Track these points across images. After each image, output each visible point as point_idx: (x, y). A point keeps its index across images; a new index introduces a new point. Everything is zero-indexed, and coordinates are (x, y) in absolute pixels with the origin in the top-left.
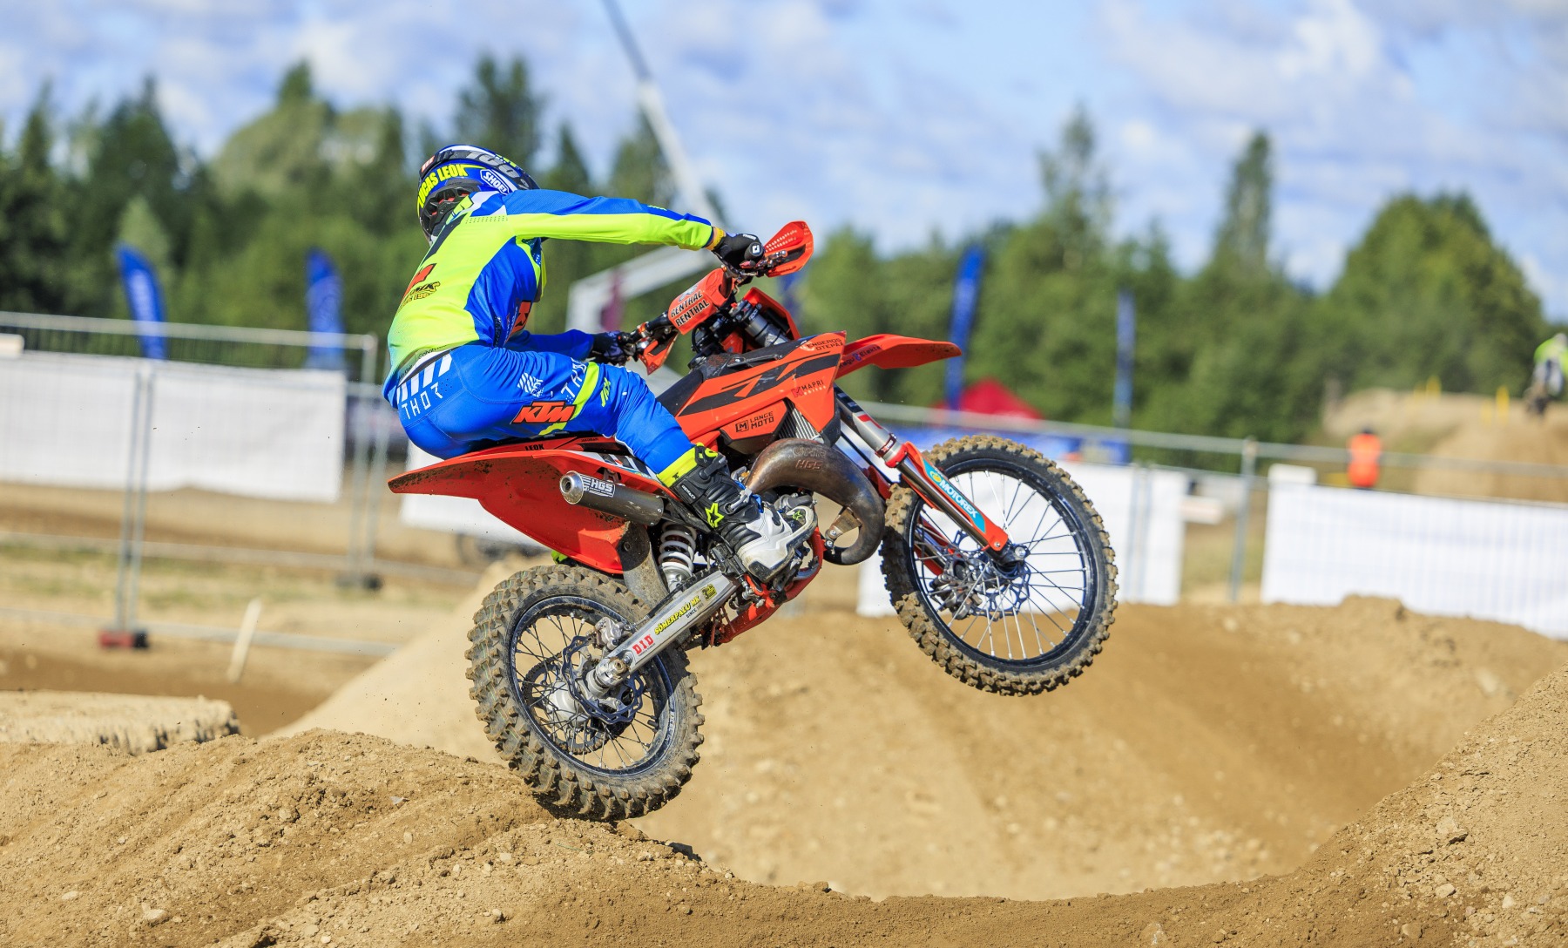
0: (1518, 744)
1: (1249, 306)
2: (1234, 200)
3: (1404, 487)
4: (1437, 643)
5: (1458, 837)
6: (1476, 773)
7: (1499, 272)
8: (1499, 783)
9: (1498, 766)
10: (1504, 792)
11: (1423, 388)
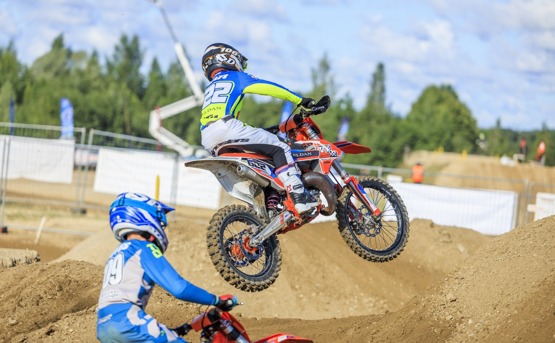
0: (474, 269)
1: (379, 122)
2: (373, 86)
3: (431, 183)
4: (444, 235)
5: (453, 300)
6: (460, 278)
7: (463, 111)
8: (467, 281)
9: (467, 276)
10: (469, 285)
11: (438, 150)
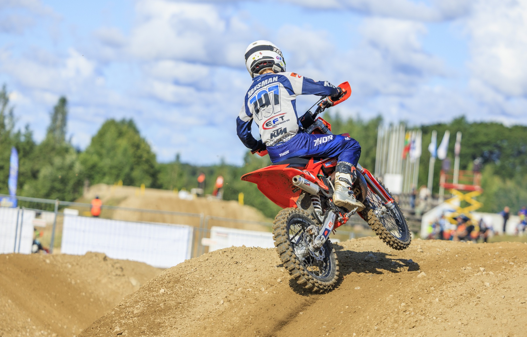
2: (54, 119)
3: (109, 217)
4: (117, 268)
5: (120, 333)
6: (127, 311)
7: (143, 146)
9: (134, 310)
10: (135, 318)
11: (117, 184)
